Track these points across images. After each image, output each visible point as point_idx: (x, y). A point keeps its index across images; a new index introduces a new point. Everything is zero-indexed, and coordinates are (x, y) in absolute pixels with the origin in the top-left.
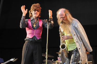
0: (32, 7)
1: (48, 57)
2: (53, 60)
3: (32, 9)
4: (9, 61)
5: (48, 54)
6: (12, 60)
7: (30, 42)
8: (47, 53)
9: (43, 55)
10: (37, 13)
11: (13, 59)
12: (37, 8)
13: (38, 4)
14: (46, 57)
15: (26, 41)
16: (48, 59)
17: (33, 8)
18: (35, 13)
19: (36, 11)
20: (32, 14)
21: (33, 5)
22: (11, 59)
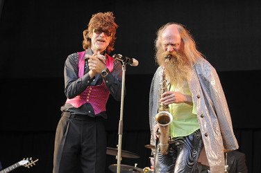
0: (92, 21)
1: (123, 158)
2: (136, 165)
3: (92, 28)
4: (16, 165)
5: (123, 148)
6: (23, 163)
7: (73, 117)
8: (119, 146)
9: (109, 152)
10: (105, 39)
11: (27, 161)
12: (104, 26)
13: (108, 14)
14: (119, 158)
15: (64, 114)
16: (122, 163)
17: (94, 23)
18: (99, 38)
19: (102, 34)
20: (89, 40)
21: (95, 15)
22: (22, 159)
